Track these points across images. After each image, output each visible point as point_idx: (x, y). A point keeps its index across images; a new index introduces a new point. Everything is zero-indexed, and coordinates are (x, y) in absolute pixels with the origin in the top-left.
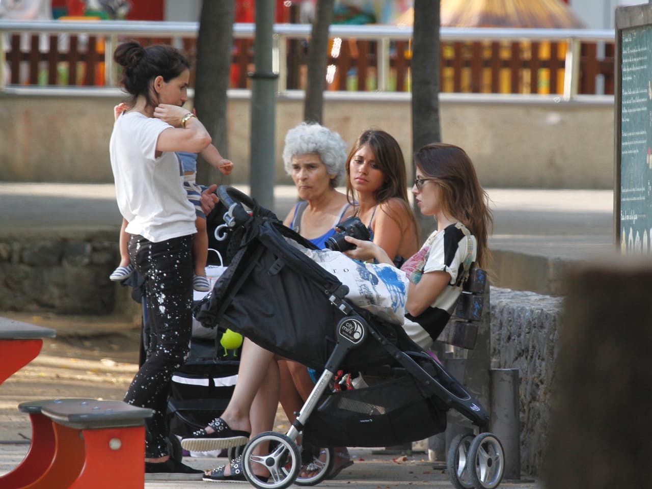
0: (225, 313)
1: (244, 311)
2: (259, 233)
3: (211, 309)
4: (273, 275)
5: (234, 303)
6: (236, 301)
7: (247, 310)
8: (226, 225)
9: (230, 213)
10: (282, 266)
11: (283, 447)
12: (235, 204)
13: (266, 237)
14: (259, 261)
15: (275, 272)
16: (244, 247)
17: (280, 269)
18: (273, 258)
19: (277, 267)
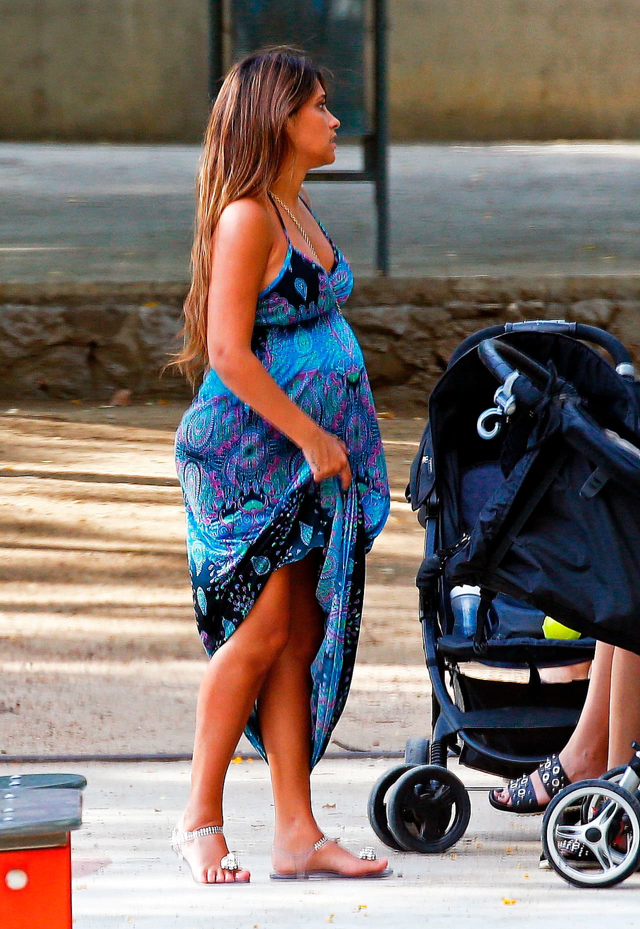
0: (500, 566)
1: (535, 562)
2: (561, 425)
3: (474, 558)
4: (587, 499)
5: (515, 548)
6: (521, 545)
7: (540, 561)
8: (498, 411)
9: (507, 388)
10: (604, 481)
11: (615, 805)
12: (516, 374)
13: (575, 431)
14: (561, 473)
15: (592, 493)
16: (532, 449)
17: (600, 487)
18: (588, 468)
19: (595, 484)
